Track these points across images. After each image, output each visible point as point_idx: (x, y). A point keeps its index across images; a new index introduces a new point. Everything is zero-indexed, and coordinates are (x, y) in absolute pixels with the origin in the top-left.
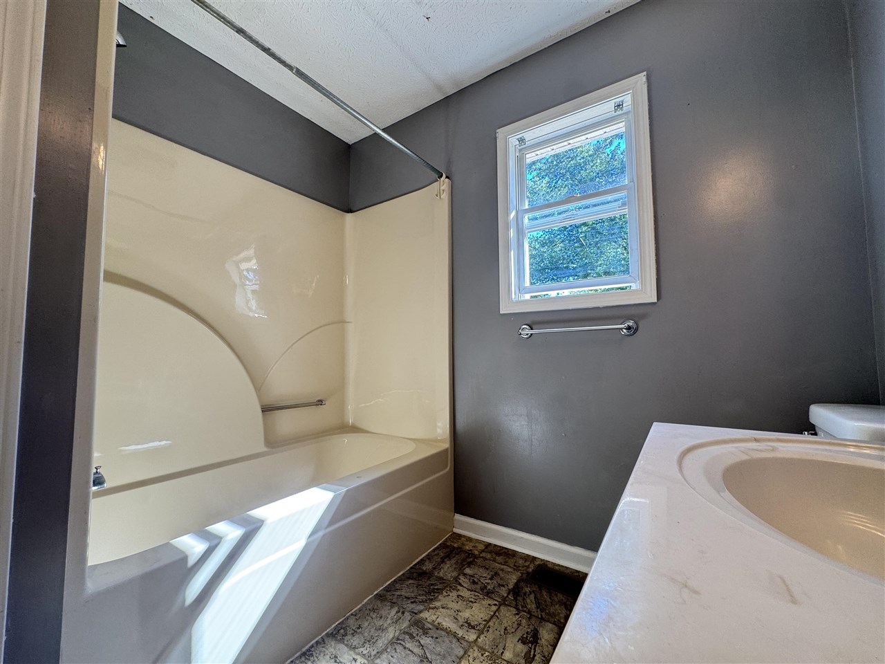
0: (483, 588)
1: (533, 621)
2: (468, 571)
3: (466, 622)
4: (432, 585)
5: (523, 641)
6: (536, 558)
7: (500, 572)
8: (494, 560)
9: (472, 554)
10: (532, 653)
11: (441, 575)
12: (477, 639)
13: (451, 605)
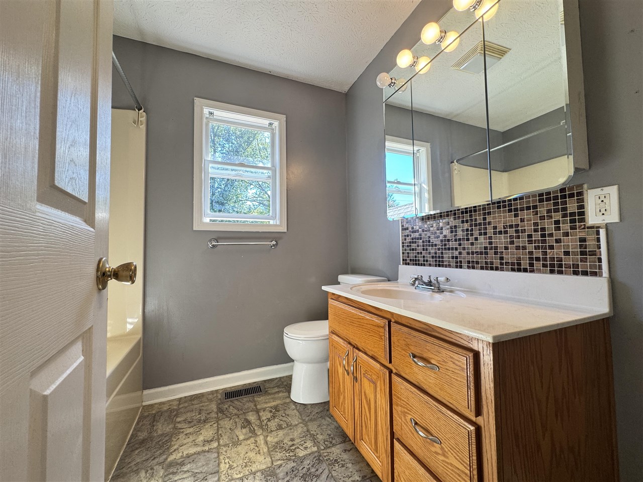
0: (199, 421)
1: (241, 416)
2: (179, 419)
3: (205, 441)
4: (159, 441)
5: (243, 427)
6: (218, 390)
7: (203, 408)
8: (193, 405)
9: (174, 409)
10: (252, 428)
11: (160, 432)
12: (219, 444)
13: (185, 442)
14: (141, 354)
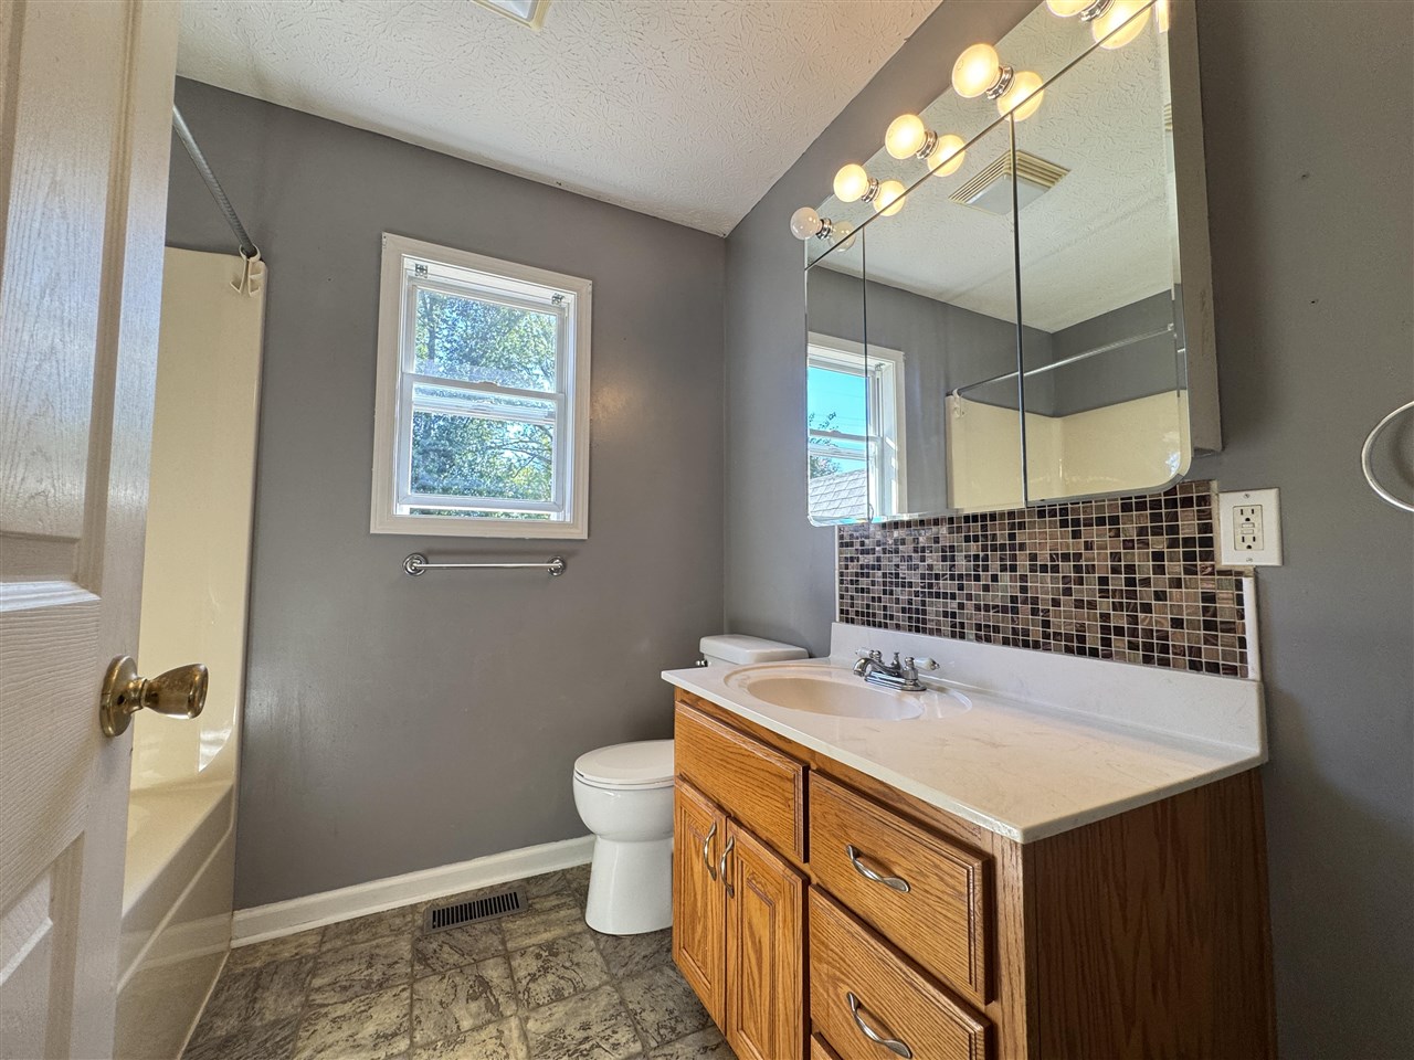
0: (368, 985)
1: (468, 971)
2: (317, 982)
3: (379, 1036)
4: (266, 1041)
5: (472, 998)
6: (416, 905)
7: (377, 951)
8: (354, 943)
9: (306, 957)
10: (493, 1000)
11: (269, 1017)
12: (411, 1041)
13: (330, 1039)
14: (231, 826)
